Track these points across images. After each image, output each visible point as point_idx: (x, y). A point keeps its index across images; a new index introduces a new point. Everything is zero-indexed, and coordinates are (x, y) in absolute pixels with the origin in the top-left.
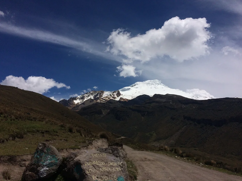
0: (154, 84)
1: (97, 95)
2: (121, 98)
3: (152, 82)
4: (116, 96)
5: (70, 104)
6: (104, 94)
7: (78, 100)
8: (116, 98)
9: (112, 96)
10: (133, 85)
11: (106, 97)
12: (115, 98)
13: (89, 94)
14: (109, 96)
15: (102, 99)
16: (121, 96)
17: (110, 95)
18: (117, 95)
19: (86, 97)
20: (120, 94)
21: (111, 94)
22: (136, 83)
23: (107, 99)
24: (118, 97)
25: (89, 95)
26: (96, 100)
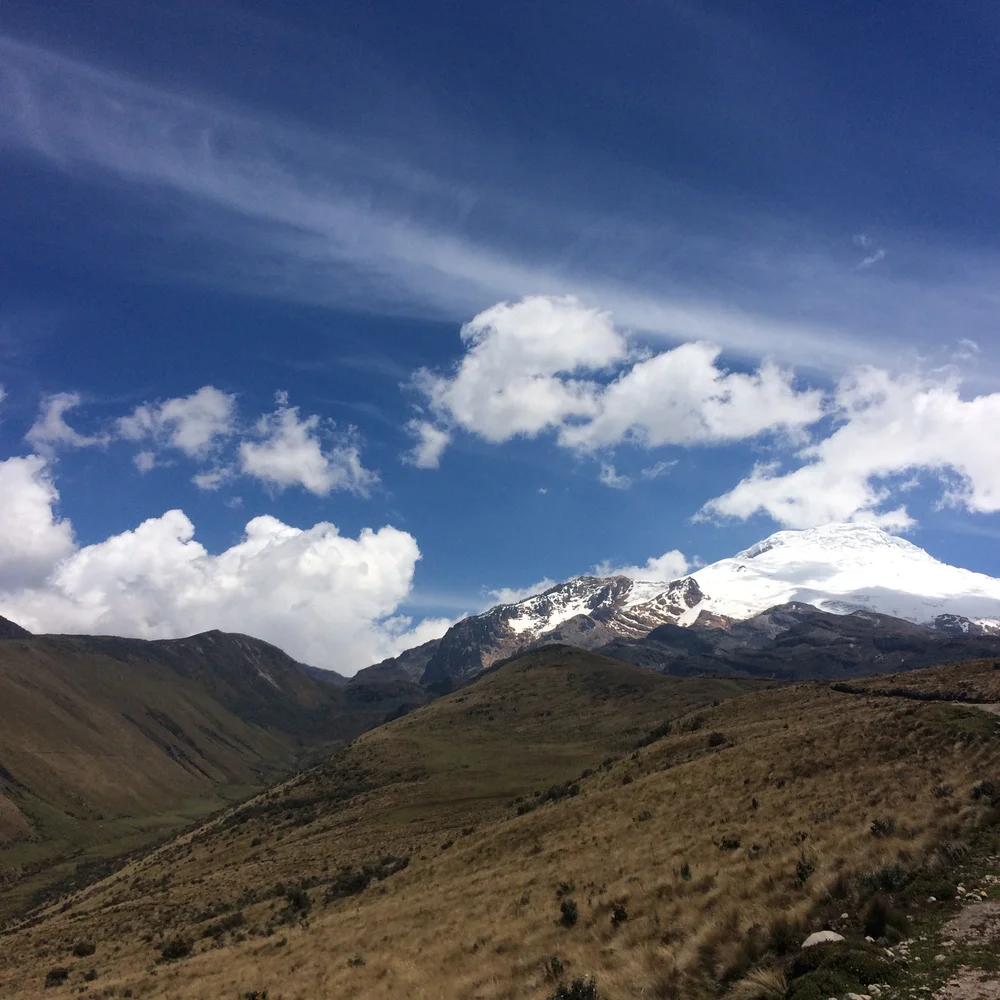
0: (856, 541)
1: (603, 596)
2: (704, 614)
3: (848, 534)
4: (683, 604)
5: (497, 634)
6: (632, 595)
7: (525, 617)
8: (683, 611)
9: (668, 602)
10: (761, 545)
11: (643, 607)
12: (678, 611)
13: (568, 591)
14: (655, 602)
15: (627, 614)
16: (704, 605)
17: (658, 598)
18: (686, 597)
19: (555, 605)
20: (701, 595)
21: (660, 596)
22: (773, 538)
23: (647, 614)
24: (690, 605)
25: (570, 597)
26: (604, 622)
